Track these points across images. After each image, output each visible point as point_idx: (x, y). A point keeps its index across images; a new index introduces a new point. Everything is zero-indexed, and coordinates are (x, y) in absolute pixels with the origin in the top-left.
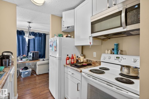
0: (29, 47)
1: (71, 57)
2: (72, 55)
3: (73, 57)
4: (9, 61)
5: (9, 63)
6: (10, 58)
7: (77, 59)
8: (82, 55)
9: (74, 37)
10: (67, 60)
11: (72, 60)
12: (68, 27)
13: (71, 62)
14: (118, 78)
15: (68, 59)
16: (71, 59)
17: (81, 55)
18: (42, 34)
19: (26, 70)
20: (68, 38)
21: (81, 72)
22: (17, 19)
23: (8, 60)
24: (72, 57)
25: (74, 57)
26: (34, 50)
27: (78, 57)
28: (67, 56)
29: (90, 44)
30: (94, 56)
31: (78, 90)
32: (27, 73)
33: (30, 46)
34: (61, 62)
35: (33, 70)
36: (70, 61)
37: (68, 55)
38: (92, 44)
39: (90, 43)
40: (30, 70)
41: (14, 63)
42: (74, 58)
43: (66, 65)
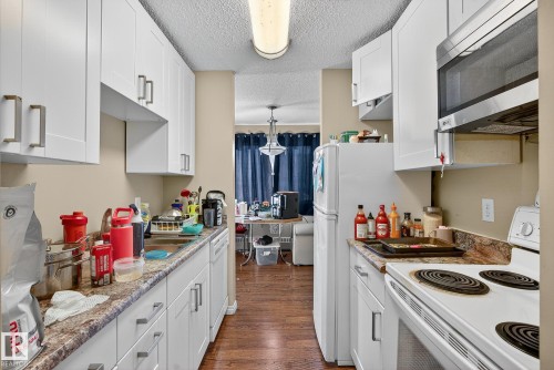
0: (276, 178)
1: (375, 216)
2: (383, 208)
3: (384, 215)
4: (216, 214)
5: (216, 218)
6: (219, 207)
7: (406, 223)
8: (430, 210)
9: (391, 139)
10: (357, 222)
11: (381, 226)
12: (376, 102)
13: (376, 233)
14: (513, 325)
15: (362, 220)
16: (377, 221)
17: (425, 209)
18: (296, 135)
19: (267, 243)
20: (366, 144)
21: (383, 270)
22: (237, 104)
23: (212, 211)
24: (379, 215)
25: (391, 214)
26: (291, 188)
27: (408, 215)
28: (357, 211)
29: (439, 163)
30: (485, 218)
31: (374, 339)
32: (268, 253)
33: (280, 175)
34: (338, 229)
35: (284, 248)
36: (371, 229)
37: (361, 207)
38: (447, 162)
39: (442, 159)
40: (276, 246)
41: (228, 220)
42: (391, 220)
43: (353, 242)
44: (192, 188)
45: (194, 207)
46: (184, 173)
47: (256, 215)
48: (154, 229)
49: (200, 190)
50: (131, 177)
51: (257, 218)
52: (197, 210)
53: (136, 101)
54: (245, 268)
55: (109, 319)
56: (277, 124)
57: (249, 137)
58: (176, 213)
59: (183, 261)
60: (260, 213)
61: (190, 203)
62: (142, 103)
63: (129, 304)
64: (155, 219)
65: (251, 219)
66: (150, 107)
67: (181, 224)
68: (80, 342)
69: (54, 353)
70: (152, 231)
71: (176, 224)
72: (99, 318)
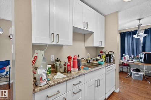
0: (144, 47)
5: (110, 60)
6: (111, 57)
19: (137, 72)
23: (109, 58)
41: (115, 61)
44: (104, 50)
45: (104, 56)
46: (100, 46)
47: (132, 60)
48: (91, 61)
49: (106, 51)
50: (86, 48)
51: (132, 62)
52: (105, 57)
53: (83, 29)
54: (127, 78)
55: (63, 82)
56: (142, 26)
57: (130, 32)
58: (98, 58)
59: (91, 72)
60: (134, 60)
61: (103, 55)
62: (85, 29)
63: (70, 79)
64: (92, 59)
65: (129, 62)
66: (87, 29)
67: (98, 61)
68: (55, 85)
69: (48, 85)
70: (91, 62)
71: (96, 61)
72: (61, 81)
